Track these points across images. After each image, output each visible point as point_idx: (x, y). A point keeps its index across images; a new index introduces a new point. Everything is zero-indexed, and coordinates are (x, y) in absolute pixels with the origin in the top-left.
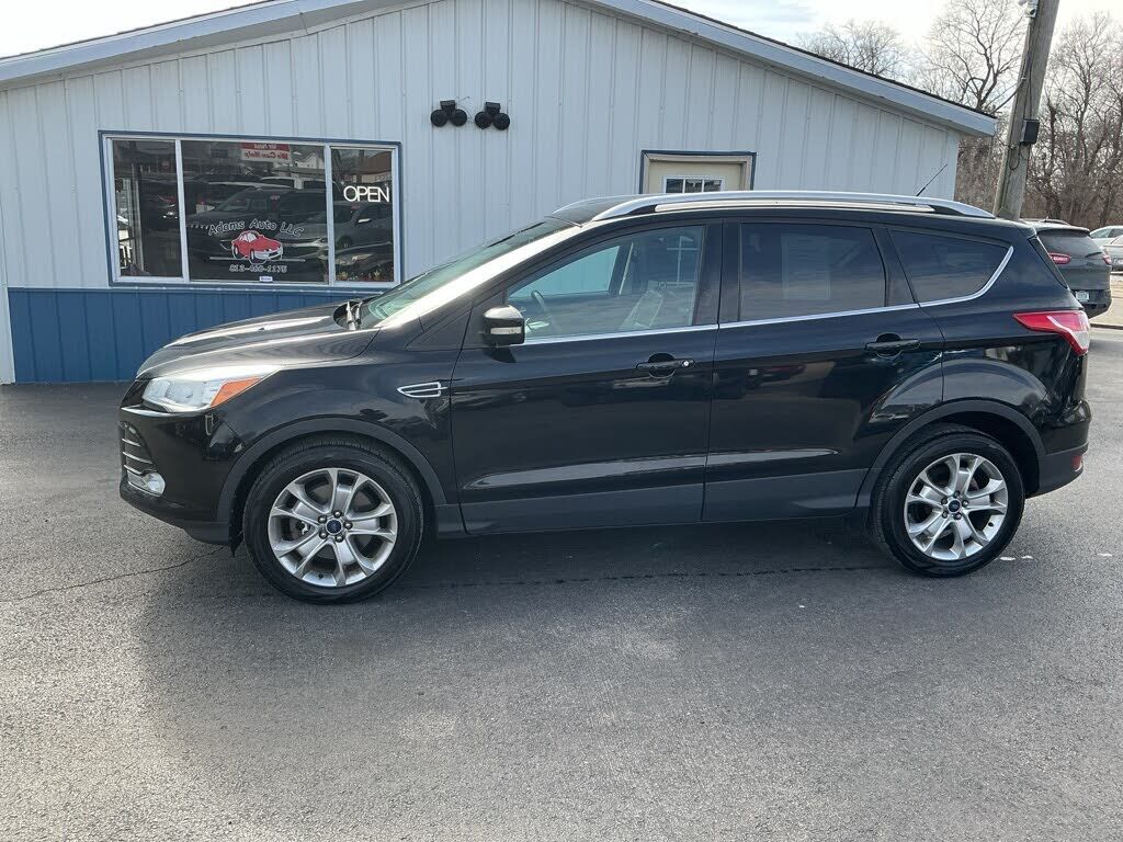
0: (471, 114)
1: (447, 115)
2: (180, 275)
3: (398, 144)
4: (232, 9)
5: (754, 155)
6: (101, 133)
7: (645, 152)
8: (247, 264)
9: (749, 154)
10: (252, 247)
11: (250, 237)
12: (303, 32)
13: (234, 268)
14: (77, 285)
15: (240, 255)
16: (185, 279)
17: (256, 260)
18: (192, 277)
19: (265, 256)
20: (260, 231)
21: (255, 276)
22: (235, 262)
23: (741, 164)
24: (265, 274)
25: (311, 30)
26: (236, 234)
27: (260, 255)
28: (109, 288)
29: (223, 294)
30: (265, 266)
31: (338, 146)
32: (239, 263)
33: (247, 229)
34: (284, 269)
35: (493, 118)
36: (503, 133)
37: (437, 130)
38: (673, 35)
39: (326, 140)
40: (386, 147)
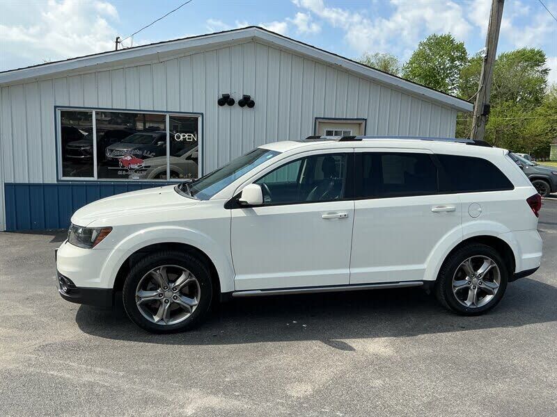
0: (237, 101)
1: (226, 101)
2: (93, 176)
3: (202, 114)
5: (366, 120)
6: (55, 107)
7: (316, 118)
8: (127, 171)
9: (364, 119)
10: (129, 162)
12: (157, 61)
13: (120, 173)
14: (40, 181)
15: (123, 166)
16: (95, 178)
17: (131, 169)
18: (99, 177)
19: (136, 167)
20: (134, 155)
22: (120, 170)
23: (360, 124)
24: (135, 175)
27: (132, 166)
28: (56, 182)
29: (114, 185)
30: (136, 172)
31: (172, 115)
32: (123, 170)
33: (127, 154)
34: (145, 173)
35: (247, 102)
36: (251, 110)
37: (220, 107)
38: (330, 66)
39: (167, 112)
40: (195, 116)
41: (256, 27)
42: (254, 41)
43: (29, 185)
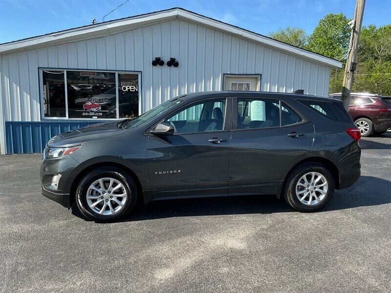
0: (166, 62)
1: (158, 62)
2: (65, 116)
3: (141, 72)
4: (85, 26)
5: (261, 75)
6: (39, 68)
7: (224, 74)
8: (89, 113)
9: (259, 74)
10: (90, 107)
12: (109, 35)
14: (30, 120)
15: (86, 110)
16: (67, 118)
17: (92, 111)
18: (69, 117)
19: (95, 110)
20: (93, 101)
21: (91, 117)
22: (84, 112)
23: (256, 78)
24: (95, 116)
26: (85, 102)
27: (92, 109)
28: (40, 121)
29: (80, 123)
30: (95, 113)
31: (120, 73)
32: (86, 112)
33: (89, 100)
34: (101, 114)
35: (173, 63)
36: (176, 68)
37: (154, 67)
38: (233, 35)
39: (116, 71)
40: (136, 73)
41: (179, 8)
42: (177, 18)
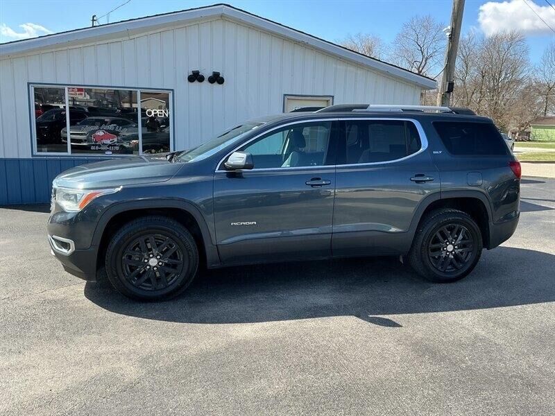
0: (206, 77)
1: (195, 77)
2: (67, 151)
3: (173, 90)
5: (333, 97)
6: (29, 84)
7: (285, 95)
8: (99, 146)
9: (331, 96)
10: (102, 138)
11: (101, 133)
12: (127, 38)
13: (93, 148)
14: (16, 156)
15: (96, 142)
16: (69, 153)
17: (104, 144)
18: (72, 153)
19: (108, 142)
20: (106, 130)
21: (103, 152)
22: (93, 145)
23: (327, 101)
24: (108, 150)
25: (131, 37)
26: (94, 131)
27: (105, 141)
28: (31, 157)
29: (88, 160)
30: (108, 147)
31: (143, 91)
32: (96, 145)
33: (100, 129)
34: (117, 148)
35: (216, 79)
36: (221, 85)
37: (190, 83)
38: (297, 43)
39: (138, 88)
40: (166, 92)
41: (225, 5)
42: (222, 17)
43: (5, 161)
